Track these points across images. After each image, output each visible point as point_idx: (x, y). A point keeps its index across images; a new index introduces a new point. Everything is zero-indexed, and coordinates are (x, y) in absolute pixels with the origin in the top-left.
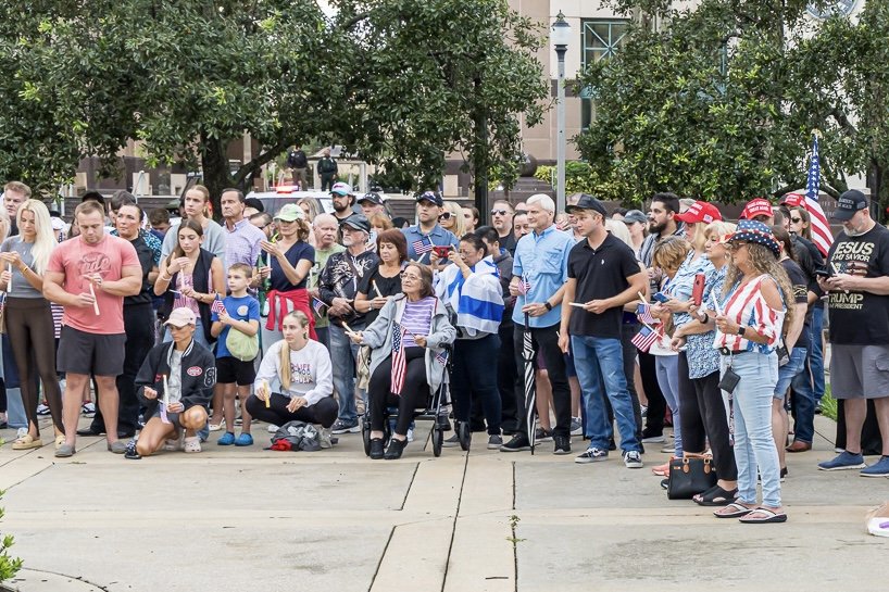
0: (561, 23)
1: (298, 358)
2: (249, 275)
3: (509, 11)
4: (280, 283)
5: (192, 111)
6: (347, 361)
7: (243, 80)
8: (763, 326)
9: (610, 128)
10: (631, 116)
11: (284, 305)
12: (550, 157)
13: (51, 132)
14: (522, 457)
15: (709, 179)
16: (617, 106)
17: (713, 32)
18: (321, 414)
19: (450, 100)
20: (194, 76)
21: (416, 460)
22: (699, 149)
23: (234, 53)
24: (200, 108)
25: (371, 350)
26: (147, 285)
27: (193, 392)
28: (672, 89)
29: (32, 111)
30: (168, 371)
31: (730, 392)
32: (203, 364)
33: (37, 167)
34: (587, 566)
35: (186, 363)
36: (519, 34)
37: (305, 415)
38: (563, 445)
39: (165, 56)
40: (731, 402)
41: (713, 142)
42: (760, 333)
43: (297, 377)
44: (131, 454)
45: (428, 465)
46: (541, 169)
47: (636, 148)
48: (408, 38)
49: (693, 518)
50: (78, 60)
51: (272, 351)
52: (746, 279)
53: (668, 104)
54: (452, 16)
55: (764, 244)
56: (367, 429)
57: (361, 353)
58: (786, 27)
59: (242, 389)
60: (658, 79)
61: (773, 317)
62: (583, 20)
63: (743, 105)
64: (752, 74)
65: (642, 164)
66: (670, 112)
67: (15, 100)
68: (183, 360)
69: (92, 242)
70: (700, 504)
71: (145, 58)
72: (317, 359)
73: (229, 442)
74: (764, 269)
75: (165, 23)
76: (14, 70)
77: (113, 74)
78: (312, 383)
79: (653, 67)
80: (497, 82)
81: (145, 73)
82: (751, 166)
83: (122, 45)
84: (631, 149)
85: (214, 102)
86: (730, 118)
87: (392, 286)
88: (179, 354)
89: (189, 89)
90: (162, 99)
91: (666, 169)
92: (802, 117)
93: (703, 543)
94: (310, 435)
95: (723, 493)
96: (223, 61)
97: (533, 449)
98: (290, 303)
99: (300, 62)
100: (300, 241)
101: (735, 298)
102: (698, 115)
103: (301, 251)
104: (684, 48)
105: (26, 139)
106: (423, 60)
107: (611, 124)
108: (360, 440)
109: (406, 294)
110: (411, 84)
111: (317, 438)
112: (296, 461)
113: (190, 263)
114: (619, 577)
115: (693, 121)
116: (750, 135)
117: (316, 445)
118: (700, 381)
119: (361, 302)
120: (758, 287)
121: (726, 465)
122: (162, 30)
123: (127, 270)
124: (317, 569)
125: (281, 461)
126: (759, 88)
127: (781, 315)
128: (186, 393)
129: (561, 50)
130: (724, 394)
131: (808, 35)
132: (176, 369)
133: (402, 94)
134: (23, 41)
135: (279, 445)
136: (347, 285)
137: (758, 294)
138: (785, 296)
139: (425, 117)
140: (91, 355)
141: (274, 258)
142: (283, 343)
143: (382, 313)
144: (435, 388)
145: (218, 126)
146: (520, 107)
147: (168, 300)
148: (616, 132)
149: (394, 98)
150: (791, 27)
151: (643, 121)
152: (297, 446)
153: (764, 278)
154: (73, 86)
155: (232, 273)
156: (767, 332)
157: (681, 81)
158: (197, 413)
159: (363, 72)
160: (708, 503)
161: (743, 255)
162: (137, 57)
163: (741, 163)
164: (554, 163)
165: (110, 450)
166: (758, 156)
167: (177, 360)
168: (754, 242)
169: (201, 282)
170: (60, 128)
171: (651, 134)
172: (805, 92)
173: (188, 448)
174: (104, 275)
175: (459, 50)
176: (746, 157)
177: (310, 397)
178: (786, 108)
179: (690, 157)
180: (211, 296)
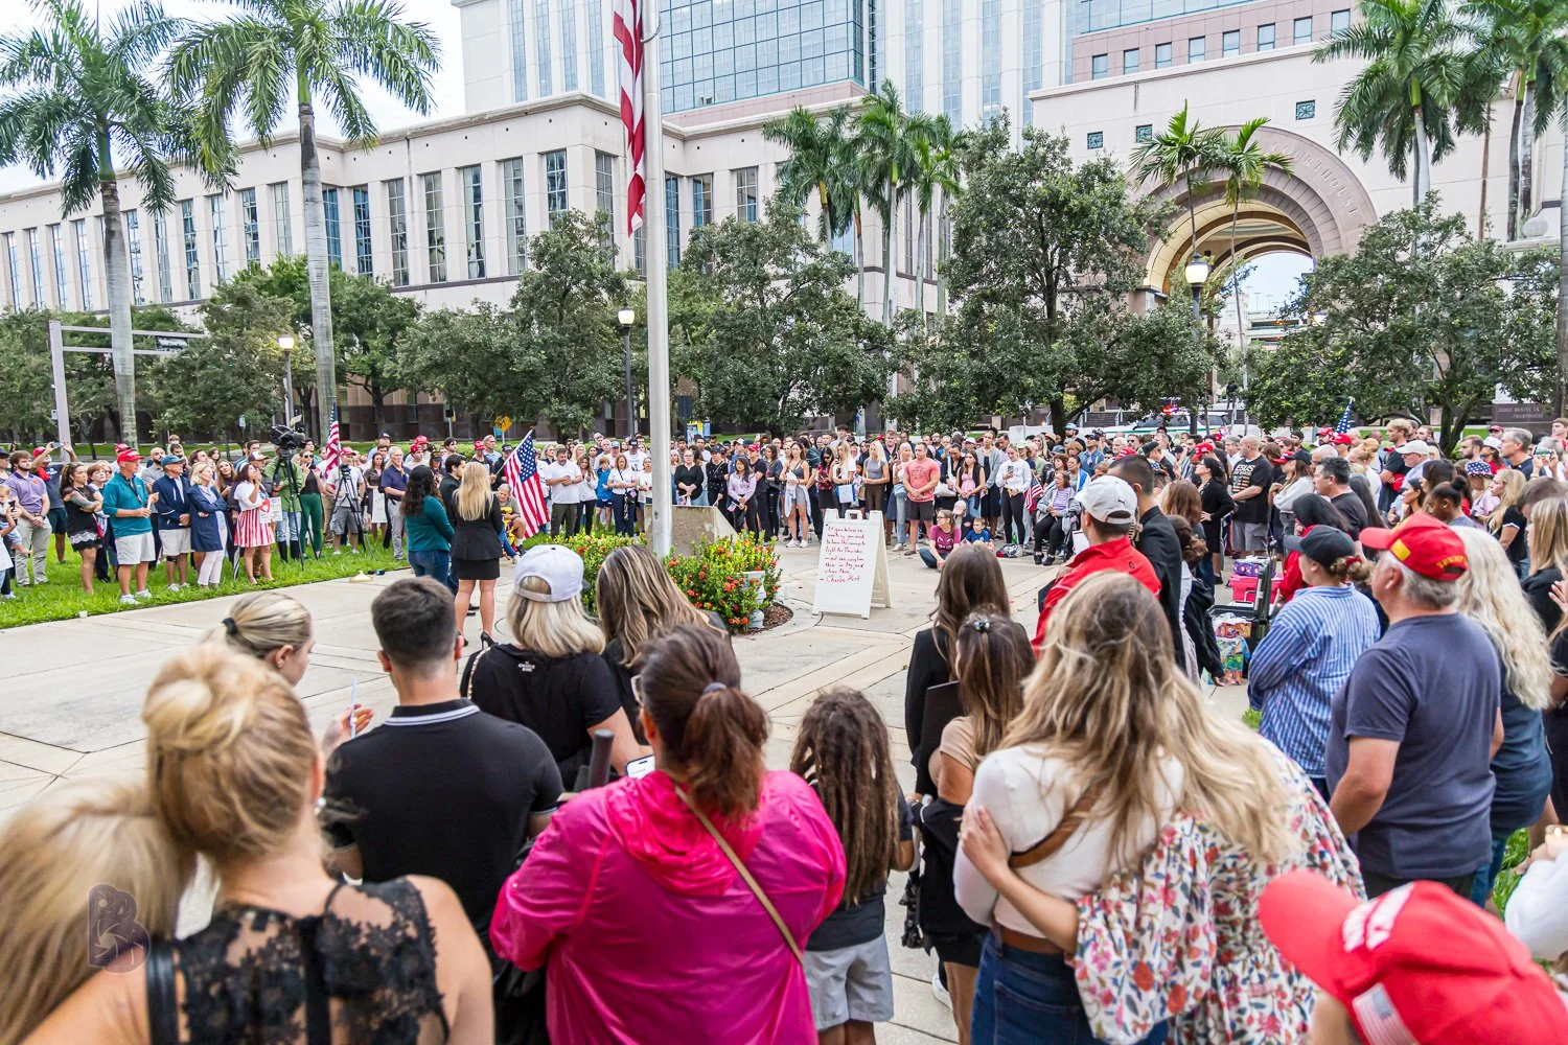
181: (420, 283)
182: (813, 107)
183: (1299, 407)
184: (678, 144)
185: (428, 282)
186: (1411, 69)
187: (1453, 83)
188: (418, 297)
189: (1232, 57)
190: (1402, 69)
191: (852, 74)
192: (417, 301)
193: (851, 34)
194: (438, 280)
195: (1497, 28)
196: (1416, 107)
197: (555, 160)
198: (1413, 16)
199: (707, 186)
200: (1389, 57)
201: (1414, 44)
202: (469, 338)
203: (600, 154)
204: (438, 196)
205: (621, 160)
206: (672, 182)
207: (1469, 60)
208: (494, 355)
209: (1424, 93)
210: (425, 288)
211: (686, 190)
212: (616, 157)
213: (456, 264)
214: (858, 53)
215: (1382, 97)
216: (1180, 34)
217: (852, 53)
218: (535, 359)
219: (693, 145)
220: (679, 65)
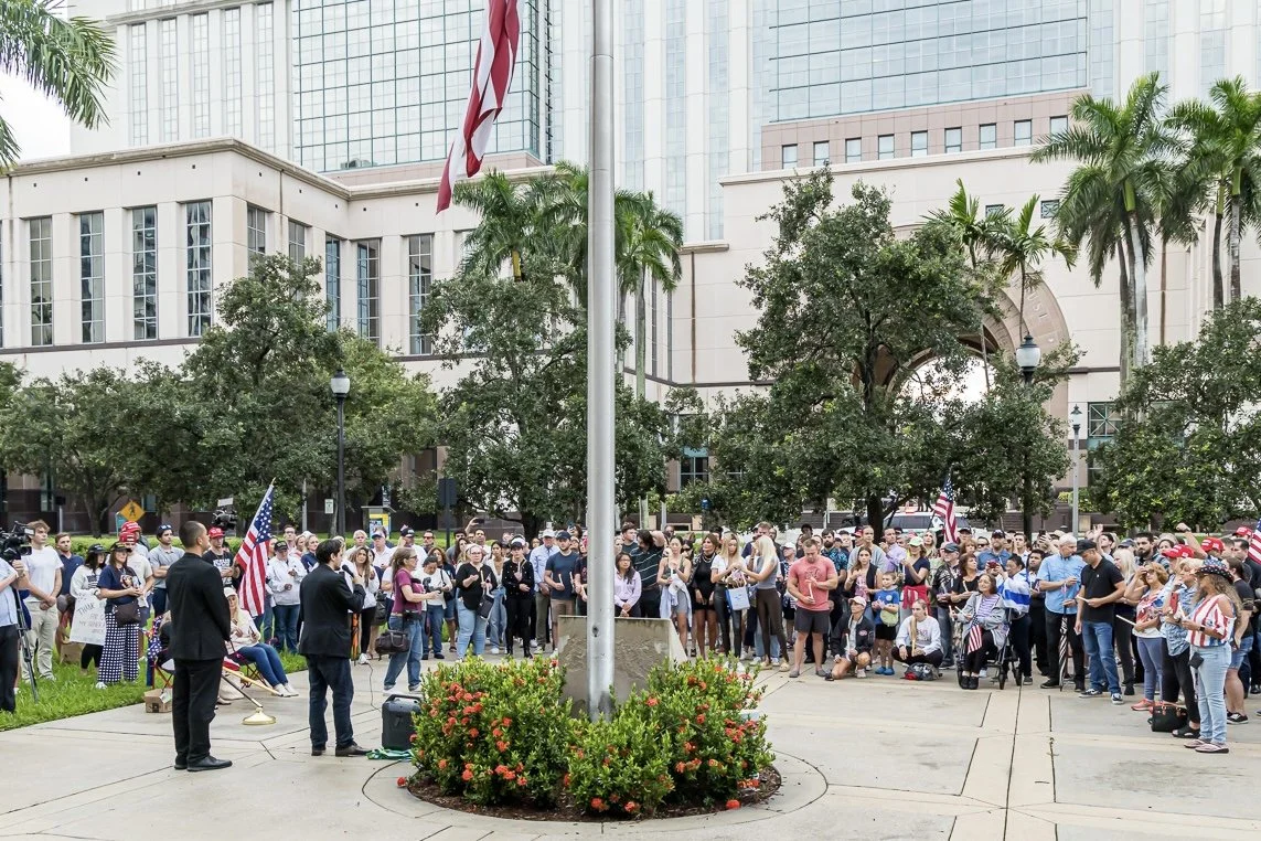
0: (1076, 411)
1: (920, 626)
2: (894, 578)
3: (1047, 415)
4: (910, 582)
5: (863, 480)
6: (947, 628)
7: (891, 462)
8: (1218, 626)
9: (1110, 483)
10: (1123, 476)
11: (913, 595)
12: (1068, 486)
13: (789, 492)
14: (1054, 692)
15: (1176, 514)
16: (1115, 469)
17: (1178, 421)
18: (935, 659)
19: (1010, 469)
20: (864, 460)
21: (989, 691)
22: (1169, 495)
23: (886, 446)
24: (867, 479)
25: (962, 624)
26: (841, 584)
27: (862, 644)
28: (1151, 458)
29: (779, 481)
30: (849, 632)
31: (1197, 668)
32: (868, 629)
33: (782, 511)
34: (1099, 778)
35: (859, 628)
36: (1052, 428)
37: (921, 659)
38: (1080, 687)
39: (849, 451)
40: (1196, 675)
41: (1179, 491)
42: (1215, 631)
43: (920, 637)
44: (829, 677)
45: (996, 694)
46: (1062, 494)
47: (1127, 495)
48: (986, 434)
49: (1170, 746)
50: (804, 454)
51: (906, 622)
52: (1208, 597)
53: (1148, 468)
54: (1012, 420)
55: (1221, 574)
56: (961, 670)
57: (957, 625)
58: (1229, 415)
59: (888, 643)
60: (1141, 452)
61: (1226, 621)
62: (1089, 403)
63: (1200, 467)
64: (1205, 448)
65: (1131, 505)
66: (1150, 473)
67: (772, 476)
68: (857, 626)
69: (811, 562)
70: (1175, 736)
71: (839, 452)
72: (932, 626)
73: (883, 672)
74: (1222, 591)
75: (849, 432)
76: (772, 460)
77: (821, 461)
78: (929, 641)
79: (1139, 445)
80: (1039, 458)
81: (838, 460)
82: (1205, 506)
83: (827, 445)
84: (1123, 496)
85: (875, 475)
86: (1190, 476)
87: (973, 586)
88: (855, 623)
89: (860, 468)
90: (847, 473)
91: (1146, 509)
92: (1241, 474)
93: (1178, 767)
94: (927, 672)
95: (1191, 730)
96: (880, 451)
97: (1061, 688)
98: (916, 593)
99: (922, 450)
100: (922, 557)
101: (1200, 609)
102: (1168, 474)
103: (923, 563)
104: (1159, 432)
105: (776, 495)
106: (994, 446)
107: (1110, 481)
108: (955, 674)
109: (981, 592)
110: (986, 460)
111: (931, 673)
112: (919, 687)
113: (864, 572)
114: (1122, 789)
115: (1165, 478)
116: (1205, 486)
117: (930, 678)
118: (1176, 658)
119: (955, 597)
120: (1216, 602)
121: (1192, 712)
122: (848, 436)
123: (830, 575)
124: (933, 766)
125: (909, 687)
126: (1211, 455)
127: (1232, 621)
128: (858, 645)
129: (1076, 428)
130: (1192, 669)
131: (1244, 422)
132: (853, 631)
133: (981, 466)
134: (776, 444)
135: (909, 676)
136: (947, 584)
137: (1217, 606)
138: (1236, 609)
139: (995, 479)
140: (810, 621)
141: (907, 568)
142: (912, 618)
143: (968, 603)
144: (1000, 648)
145: (877, 488)
146: (1053, 472)
147: (852, 592)
148: (1114, 486)
149: (977, 469)
150: (1233, 414)
151: (1132, 478)
152: (920, 678)
153: (1221, 596)
154: (801, 468)
155: (885, 577)
156: (1221, 631)
157: (1157, 454)
158: (864, 656)
159: (959, 453)
160: (1181, 736)
161: (1206, 581)
162: (835, 451)
163: (1198, 504)
164: (1070, 490)
165: (817, 674)
166: (1210, 499)
167: (854, 626)
168: (1215, 573)
169: (871, 583)
170: (793, 491)
171: (1135, 487)
172: (1243, 458)
173: (859, 676)
174: (818, 580)
175: (1016, 440)
176: (1201, 501)
177: (927, 650)
178: (1229, 467)
179: (1163, 501)
180: (876, 590)
181: (18, 345)
182: (510, 172)
183: (1170, 505)
184: (341, 203)
185: (29, 345)
186: (1123, 176)
187: (1166, 191)
188: (18, 361)
189: (920, 156)
190: (1115, 173)
191: (527, 145)
192: (18, 367)
193: (527, 102)
194: (44, 342)
195: (1199, 141)
196: (1131, 212)
197: (198, 212)
198: (1126, 122)
199: (372, 252)
200: (1104, 163)
201: (1129, 152)
202: (144, 404)
203: (252, 209)
204: (47, 246)
205: (276, 216)
206: (334, 245)
207: (1180, 171)
208: (177, 427)
209: (1138, 200)
210: (24, 351)
211: (349, 255)
212: (270, 212)
213: (66, 325)
214: (535, 124)
215: (1099, 197)
216: (869, 131)
217: (527, 124)
218: (229, 431)
219: (358, 206)
220: (307, 126)
